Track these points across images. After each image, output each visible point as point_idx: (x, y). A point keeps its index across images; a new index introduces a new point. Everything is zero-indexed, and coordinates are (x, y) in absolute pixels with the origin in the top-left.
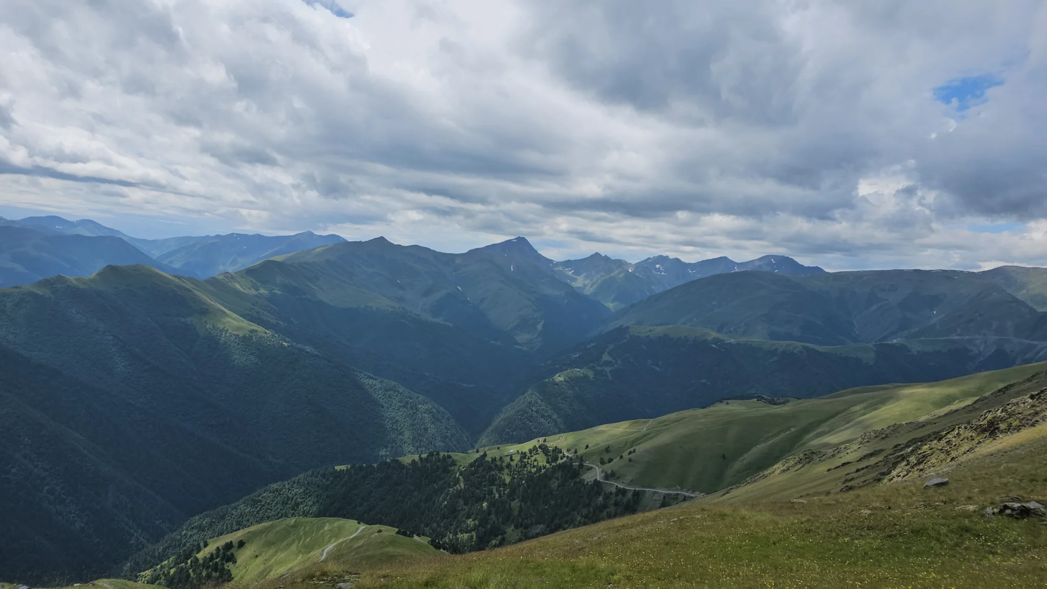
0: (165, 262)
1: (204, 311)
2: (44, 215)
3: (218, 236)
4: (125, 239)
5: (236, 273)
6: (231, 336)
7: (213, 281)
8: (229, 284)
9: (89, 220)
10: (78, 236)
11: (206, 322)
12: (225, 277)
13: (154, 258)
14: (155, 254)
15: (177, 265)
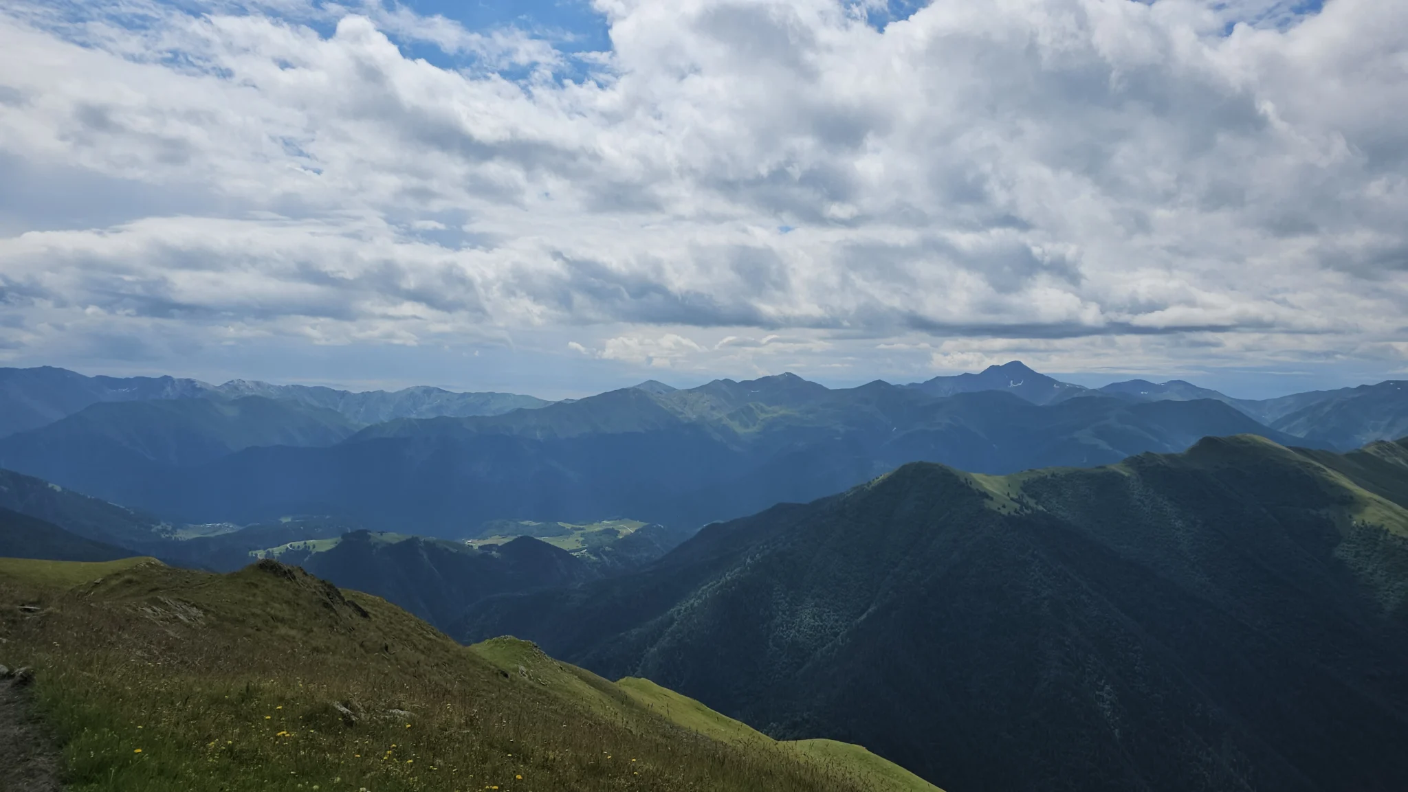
0: (1283, 430)
1: (1348, 501)
2: (1127, 380)
3: (1363, 387)
4: (1226, 401)
5: (1397, 442)
6: (1395, 540)
7: (1360, 457)
8: (1386, 459)
9: (1179, 381)
10: (1168, 403)
11: (1350, 517)
12: (1378, 448)
13: (1266, 424)
14: (1268, 419)
15: (1301, 435)
